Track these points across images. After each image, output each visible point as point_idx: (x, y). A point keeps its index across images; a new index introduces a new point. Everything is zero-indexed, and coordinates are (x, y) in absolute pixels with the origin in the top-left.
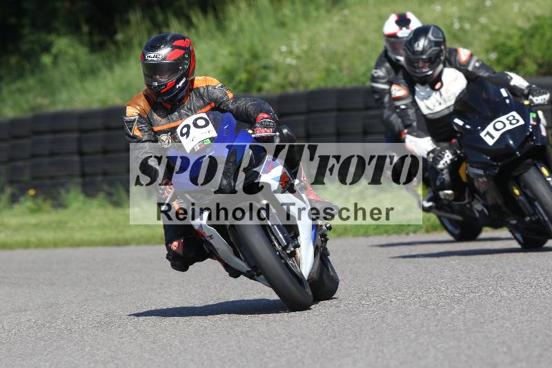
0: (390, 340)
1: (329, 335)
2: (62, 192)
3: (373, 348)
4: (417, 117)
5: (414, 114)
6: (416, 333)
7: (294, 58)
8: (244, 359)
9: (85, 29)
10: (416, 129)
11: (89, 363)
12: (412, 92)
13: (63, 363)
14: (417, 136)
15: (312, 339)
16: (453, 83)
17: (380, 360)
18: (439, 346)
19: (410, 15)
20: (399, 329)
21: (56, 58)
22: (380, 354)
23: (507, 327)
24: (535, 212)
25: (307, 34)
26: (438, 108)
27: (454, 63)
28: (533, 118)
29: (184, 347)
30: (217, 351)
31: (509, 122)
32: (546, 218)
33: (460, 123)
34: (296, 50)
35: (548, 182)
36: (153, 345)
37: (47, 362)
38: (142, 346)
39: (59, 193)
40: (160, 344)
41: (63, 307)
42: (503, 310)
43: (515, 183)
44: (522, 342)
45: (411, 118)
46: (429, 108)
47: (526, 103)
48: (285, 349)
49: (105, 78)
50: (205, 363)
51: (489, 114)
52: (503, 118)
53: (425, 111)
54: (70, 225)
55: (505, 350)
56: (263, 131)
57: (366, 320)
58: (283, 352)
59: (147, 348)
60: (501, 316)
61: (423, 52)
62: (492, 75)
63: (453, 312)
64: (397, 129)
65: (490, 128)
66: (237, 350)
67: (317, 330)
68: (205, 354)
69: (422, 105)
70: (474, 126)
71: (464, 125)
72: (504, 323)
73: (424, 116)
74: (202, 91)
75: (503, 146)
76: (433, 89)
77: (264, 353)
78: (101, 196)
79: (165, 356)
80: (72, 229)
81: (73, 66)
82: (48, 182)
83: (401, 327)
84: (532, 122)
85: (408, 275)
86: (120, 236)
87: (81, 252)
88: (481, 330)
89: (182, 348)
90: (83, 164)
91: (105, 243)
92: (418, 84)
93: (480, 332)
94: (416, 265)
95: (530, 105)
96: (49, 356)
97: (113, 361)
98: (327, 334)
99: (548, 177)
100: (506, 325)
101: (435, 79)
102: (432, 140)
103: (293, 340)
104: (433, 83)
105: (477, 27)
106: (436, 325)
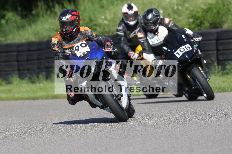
0: (149, 139)
1: (123, 137)
2: (10, 77)
3: (142, 142)
4: (148, 46)
5: (147, 45)
6: (159, 136)
7: (107, 21)
8: (87, 147)
9: (19, 9)
10: (148, 50)
11: (22, 149)
12: (146, 35)
13: (11, 149)
14: (148, 54)
15: (116, 139)
16: (163, 32)
17: (144, 147)
18: (169, 142)
19: (133, 5)
20: (152, 134)
21: (7, 21)
22: (145, 145)
23: (198, 134)
24: (196, 85)
25: (113, 11)
26: (156, 42)
27: (163, 24)
28: (196, 47)
29: (62, 142)
30: (76, 143)
31: (186, 48)
32: (201, 88)
33: (166, 49)
34: (108, 18)
35: (202, 73)
36: (49, 141)
37: (5, 148)
38: (44, 141)
39: (9, 78)
40: (52, 141)
41: (11, 125)
42: (196, 126)
43: (188, 73)
44: (204, 140)
45: (146, 46)
46: (152, 42)
47: (192, 41)
48: (105, 143)
49: (28, 29)
50: (71, 149)
51: (178, 45)
52: (184, 47)
53: (151, 43)
54: (13, 91)
55: (197, 143)
56: (108, 49)
57: (138, 131)
58: (104, 144)
59: (47, 143)
60: (195, 129)
61: (151, 20)
62: (178, 29)
63: (175, 127)
64: (126, 51)
65: (178, 51)
66: (84, 143)
67: (118, 135)
68: (71, 145)
69: (150, 41)
70: (172, 50)
71: (168, 49)
72: (196, 132)
73: (151, 45)
74: (83, 32)
75: (184, 58)
76: (155, 34)
77: (96, 145)
78: (27, 78)
79: (54, 146)
80: (14, 93)
81: (14, 24)
82: (4, 73)
83: (153, 134)
84: (195, 48)
85: (156, 112)
86: (35, 96)
87: (19, 102)
88: (187, 135)
89: (61, 143)
90: (18, 65)
91: (29, 99)
92: (148, 33)
93: (186, 136)
94: (159, 108)
95: (194, 41)
96: (5, 146)
97: (32, 148)
98: (122, 137)
99: (202, 71)
100: (197, 133)
101: (155, 31)
102: (154, 55)
103: (108, 139)
104: (155, 32)
105: (184, 8)
106: (168, 133)
